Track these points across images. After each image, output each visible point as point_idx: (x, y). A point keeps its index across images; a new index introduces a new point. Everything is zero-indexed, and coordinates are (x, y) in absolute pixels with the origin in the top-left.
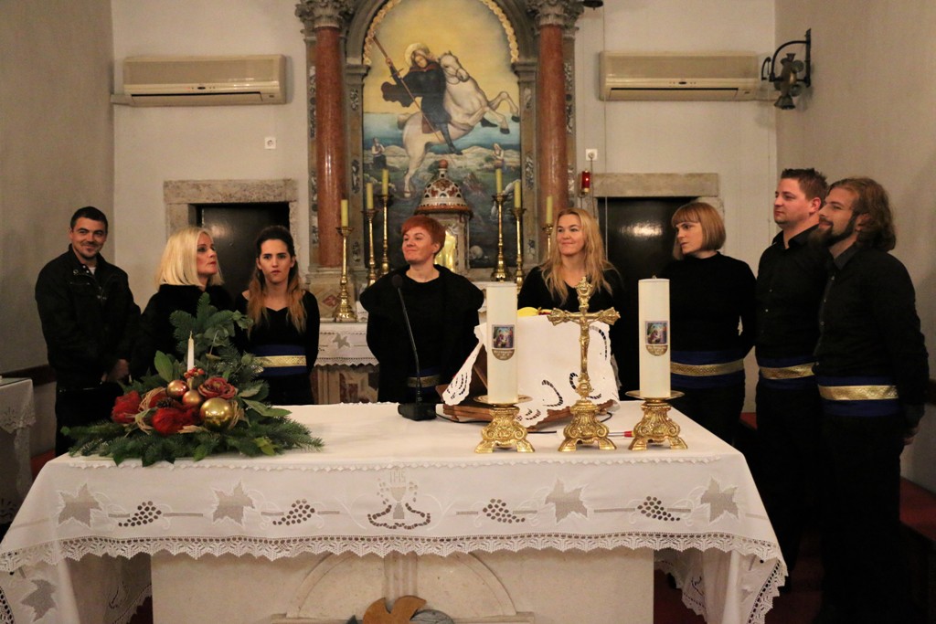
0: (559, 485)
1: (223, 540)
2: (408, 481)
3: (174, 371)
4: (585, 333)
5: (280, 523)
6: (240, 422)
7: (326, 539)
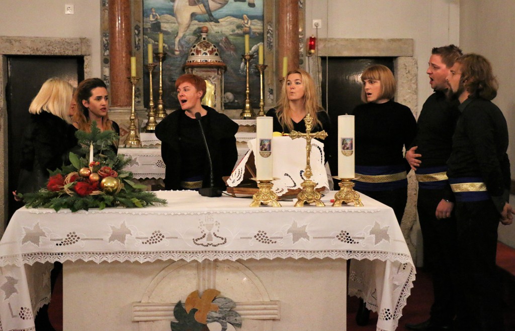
0: (295, 224)
1: (113, 253)
2: (215, 220)
3: (80, 163)
4: (309, 144)
5: (146, 243)
6: (122, 190)
7: (170, 252)
